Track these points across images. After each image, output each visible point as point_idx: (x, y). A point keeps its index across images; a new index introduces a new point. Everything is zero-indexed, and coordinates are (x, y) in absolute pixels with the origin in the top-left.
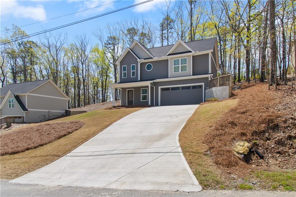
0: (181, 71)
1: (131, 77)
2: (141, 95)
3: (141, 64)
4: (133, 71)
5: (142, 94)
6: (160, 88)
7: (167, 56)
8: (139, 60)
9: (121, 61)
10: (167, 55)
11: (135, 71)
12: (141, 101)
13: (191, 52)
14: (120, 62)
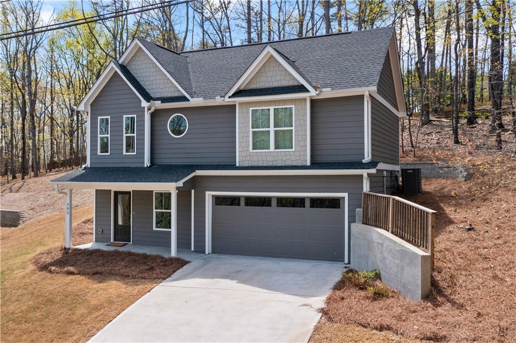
0: (277, 147)
1: (124, 153)
2: (155, 211)
3: (153, 115)
4: (128, 135)
5: (156, 208)
6: (209, 195)
7: (230, 97)
8: (144, 104)
9: (93, 102)
10: (231, 94)
11: (135, 135)
12: (154, 228)
13: (307, 91)
14: (91, 105)
